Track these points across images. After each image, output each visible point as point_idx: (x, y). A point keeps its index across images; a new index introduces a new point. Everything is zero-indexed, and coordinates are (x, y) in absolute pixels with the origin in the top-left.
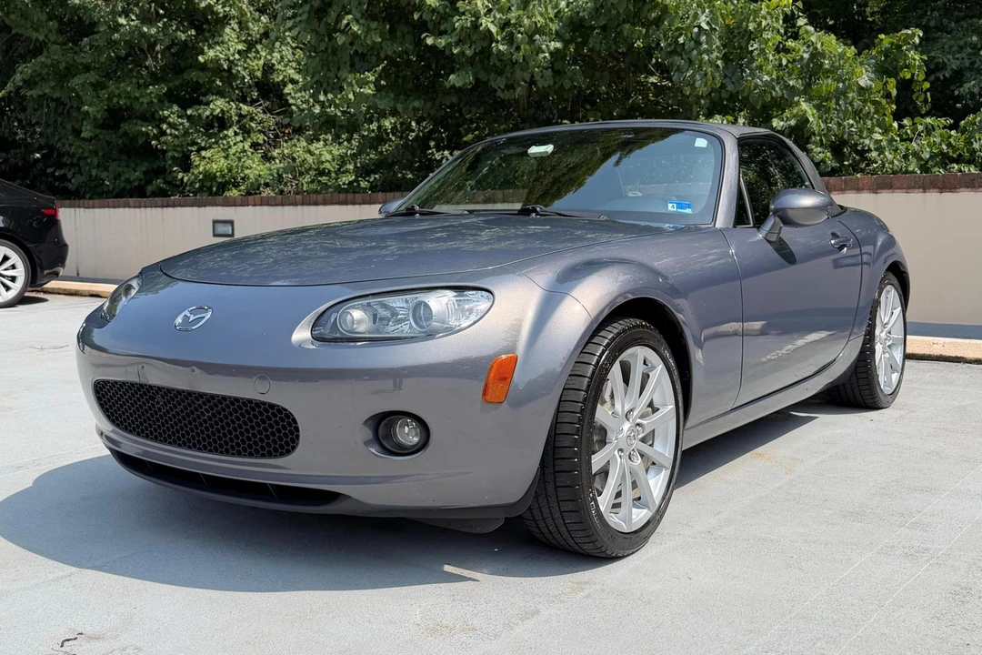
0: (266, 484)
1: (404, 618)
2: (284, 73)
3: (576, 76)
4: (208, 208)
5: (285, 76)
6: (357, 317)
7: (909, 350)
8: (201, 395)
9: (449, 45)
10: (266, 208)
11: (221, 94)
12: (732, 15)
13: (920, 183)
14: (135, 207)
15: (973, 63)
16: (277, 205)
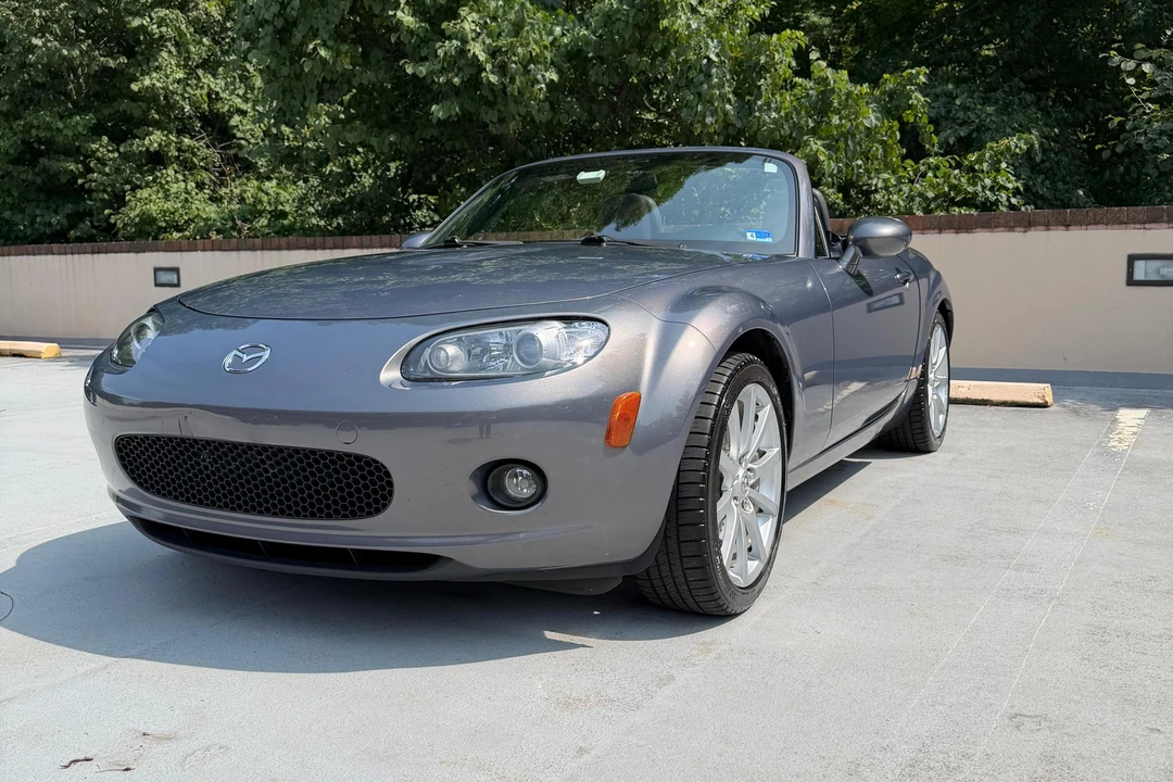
0: (346, 549)
1: (528, 693)
2: (230, 103)
3: (573, 109)
4: (147, 254)
5: (231, 106)
6: (452, 353)
7: (953, 395)
8: (265, 448)
9: (431, 73)
10: (217, 253)
11: (158, 125)
12: (741, 47)
13: (936, 224)
14: (59, 254)
15: (949, 112)
16: (232, 250)
